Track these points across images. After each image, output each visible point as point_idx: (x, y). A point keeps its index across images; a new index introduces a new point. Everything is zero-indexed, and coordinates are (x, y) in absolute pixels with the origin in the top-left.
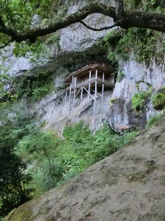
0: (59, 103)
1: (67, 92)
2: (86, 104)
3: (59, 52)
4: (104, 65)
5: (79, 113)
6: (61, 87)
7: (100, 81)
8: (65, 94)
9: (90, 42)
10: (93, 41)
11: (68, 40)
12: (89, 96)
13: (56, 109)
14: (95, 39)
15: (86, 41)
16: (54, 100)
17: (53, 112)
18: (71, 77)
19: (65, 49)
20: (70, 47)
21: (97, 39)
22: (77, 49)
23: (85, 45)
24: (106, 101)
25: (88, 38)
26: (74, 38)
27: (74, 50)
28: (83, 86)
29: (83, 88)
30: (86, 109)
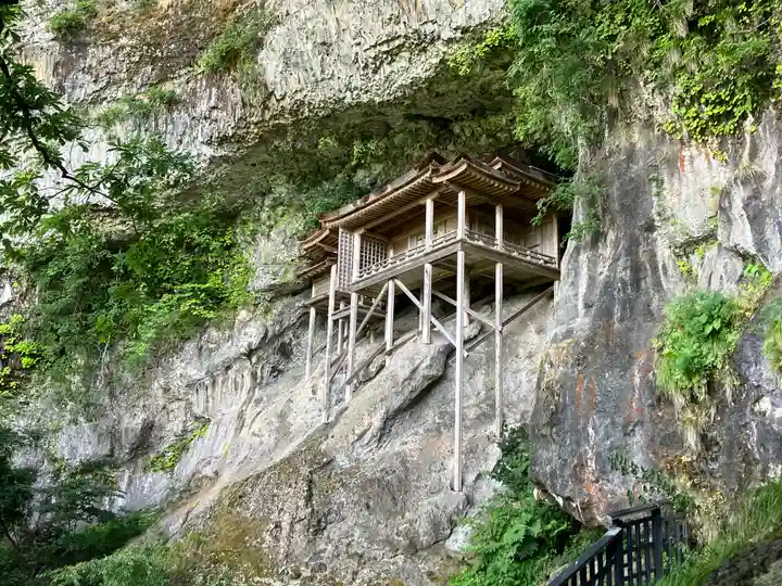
0: (276, 372)
2: (414, 371)
3: (267, 108)
4: (499, 166)
5: (377, 422)
6: (284, 285)
7: (480, 247)
8: (303, 322)
9: (424, 50)
10: (439, 44)
11: (310, 44)
12: (425, 329)
13: (258, 402)
14: (447, 34)
15: (400, 47)
16: (249, 354)
17: (241, 416)
18: (335, 231)
19: (296, 91)
20: (319, 79)
21: (459, 35)
22: (356, 88)
23: (396, 66)
24: (521, 351)
25: (410, 31)
26: (338, 33)
27: (344, 98)
28: (392, 278)
29: (396, 285)
30: (414, 395)
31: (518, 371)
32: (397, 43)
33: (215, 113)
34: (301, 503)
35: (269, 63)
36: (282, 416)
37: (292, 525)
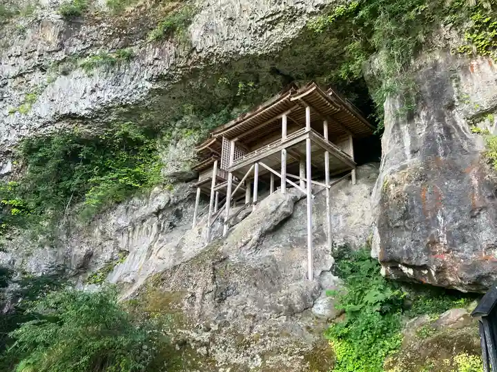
0: (172, 226)
1: (199, 190)
2: (278, 208)
3: (190, 58)
4: (331, 94)
5: (256, 237)
6: (183, 173)
7: (318, 139)
8: (192, 198)
9: (294, 20)
10: (305, 17)
11: (222, 19)
12: (283, 185)
13: (161, 241)
14: (310, 9)
15: (279, 18)
16: (158, 212)
17: (150, 249)
18: (219, 139)
19: (210, 47)
20: (226, 38)
21: (318, 9)
22: (247, 46)
23: (274, 31)
24: (338, 205)
25: (288, 8)
26: (240, 13)
27: (239, 52)
28: (257, 162)
29: (259, 165)
30: (277, 223)
31: (336, 215)
32: (277, 16)
33: (156, 62)
34: (210, 281)
35: (195, 31)
36: (178, 248)
37: (203, 295)
